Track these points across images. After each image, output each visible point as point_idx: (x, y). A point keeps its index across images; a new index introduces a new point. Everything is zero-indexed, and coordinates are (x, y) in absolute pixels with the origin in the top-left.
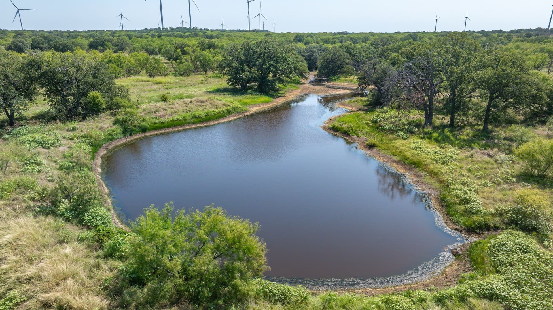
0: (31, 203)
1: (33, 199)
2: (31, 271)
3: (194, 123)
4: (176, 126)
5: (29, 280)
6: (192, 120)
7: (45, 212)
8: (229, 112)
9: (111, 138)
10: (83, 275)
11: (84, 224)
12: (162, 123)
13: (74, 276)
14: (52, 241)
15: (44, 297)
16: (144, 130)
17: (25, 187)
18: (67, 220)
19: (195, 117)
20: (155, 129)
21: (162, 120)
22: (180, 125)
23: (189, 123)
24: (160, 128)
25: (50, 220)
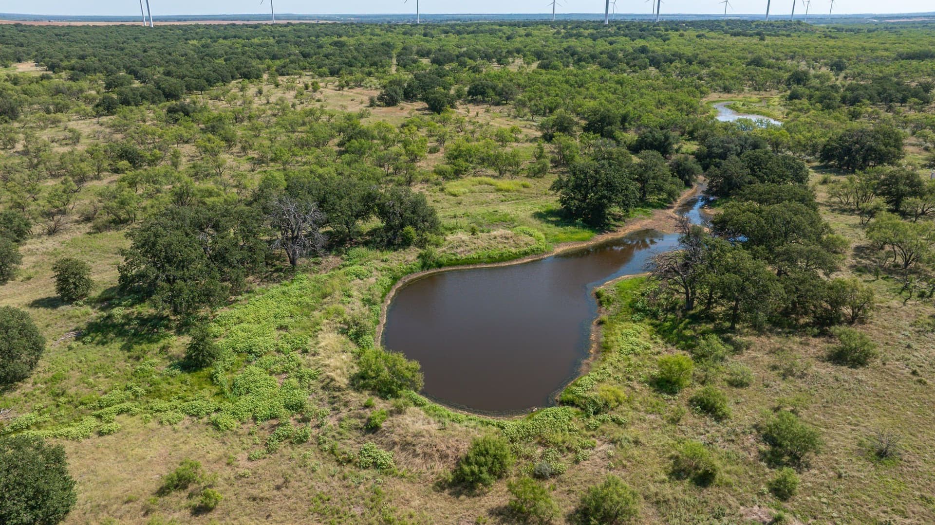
0: (338, 325)
1: (340, 323)
2: (327, 362)
3: (486, 263)
4: (468, 264)
5: (326, 366)
6: (485, 260)
7: (343, 332)
8: (526, 254)
9: (412, 271)
10: (345, 370)
11: (358, 344)
12: (457, 260)
13: (341, 369)
14: (340, 350)
15: (328, 373)
16: (440, 265)
17: (339, 313)
18: (351, 339)
19: (489, 257)
20: (449, 265)
21: (459, 257)
22: (472, 264)
23: (481, 263)
24: (454, 265)
25: (343, 338)
